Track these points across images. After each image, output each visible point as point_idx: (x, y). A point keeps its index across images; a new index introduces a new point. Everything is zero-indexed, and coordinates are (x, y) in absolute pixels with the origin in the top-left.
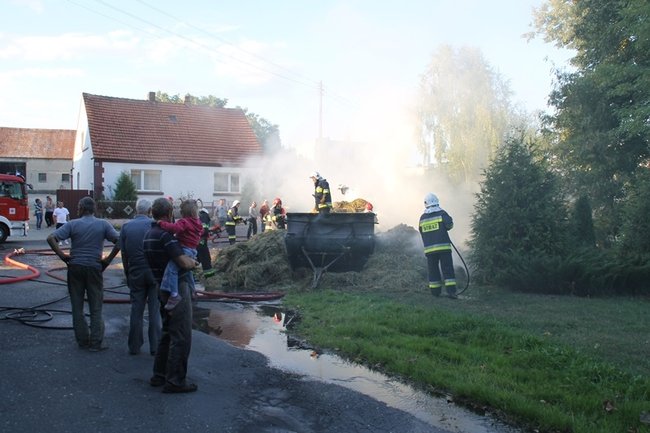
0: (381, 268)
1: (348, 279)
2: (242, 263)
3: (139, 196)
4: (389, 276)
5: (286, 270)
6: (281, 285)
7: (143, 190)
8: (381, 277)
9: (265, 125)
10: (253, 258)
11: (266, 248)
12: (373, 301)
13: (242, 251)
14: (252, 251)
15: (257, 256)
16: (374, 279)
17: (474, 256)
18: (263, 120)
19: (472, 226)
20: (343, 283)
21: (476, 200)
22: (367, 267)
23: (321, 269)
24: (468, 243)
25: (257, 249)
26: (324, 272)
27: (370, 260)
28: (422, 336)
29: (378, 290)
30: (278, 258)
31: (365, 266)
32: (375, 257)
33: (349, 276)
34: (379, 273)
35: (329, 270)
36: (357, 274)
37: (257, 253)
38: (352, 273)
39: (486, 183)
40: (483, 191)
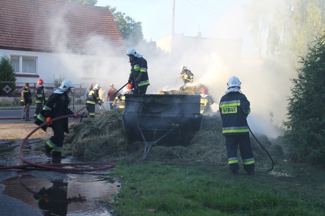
0: (205, 144)
1: (175, 152)
2: (85, 136)
3: (16, 78)
4: (211, 152)
5: (123, 143)
6: (117, 156)
7: (21, 72)
8: (204, 152)
9: (130, 22)
10: (96, 131)
11: (107, 124)
12: (190, 174)
13: (86, 126)
14: (95, 126)
15: (99, 131)
16: (198, 153)
17: (290, 136)
18: (129, 18)
19: (289, 108)
20: (170, 155)
21: (293, 85)
22: (193, 143)
23: (152, 143)
24: (285, 124)
25: (100, 124)
26: (153, 146)
27: (196, 136)
28: (223, 211)
29: (199, 163)
30: (116, 132)
31: (192, 141)
32: (201, 133)
33: (177, 149)
34: (203, 147)
35: (158, 144)
36: (184, 148)
37: (100, 127)
38: (180, 147)
39: (304, 70)
40: (300, 77)
